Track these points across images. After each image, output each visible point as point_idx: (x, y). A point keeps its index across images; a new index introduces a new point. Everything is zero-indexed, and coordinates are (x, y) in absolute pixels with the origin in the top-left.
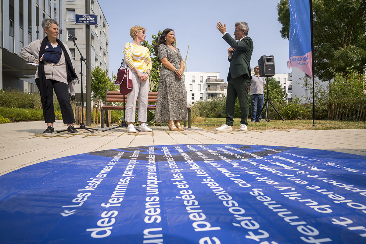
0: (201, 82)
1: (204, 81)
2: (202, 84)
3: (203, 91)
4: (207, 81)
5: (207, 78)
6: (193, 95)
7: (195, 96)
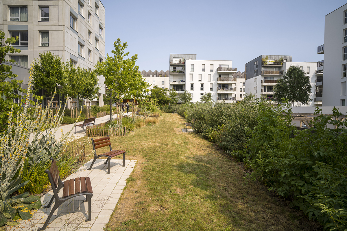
0: (212, 71)
1: (215, 70)
2: (212, 73)
3: (214, 81)
5: (218, 67)
6: (202, 85)
7: (204, 87)
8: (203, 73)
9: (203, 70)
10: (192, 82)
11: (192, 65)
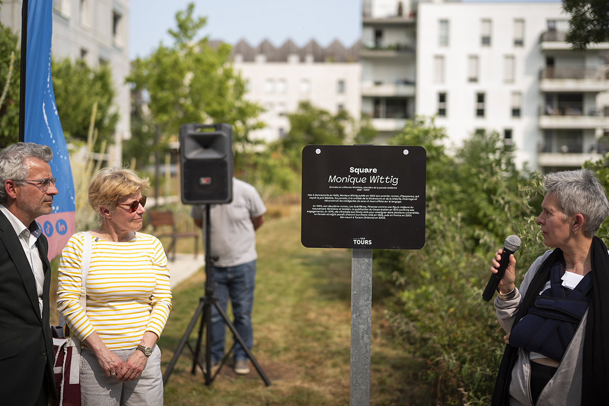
0: (519, 43)
1: (531, 38)
2: (521, 54)
3: (525, 82)
4: (542, 39)
5: (542, 27)
6: (481, 98)
7: (489, 105)
8: (484, 52)
9: (486, 41)
10: (441, 88)
11: (444, 22)
